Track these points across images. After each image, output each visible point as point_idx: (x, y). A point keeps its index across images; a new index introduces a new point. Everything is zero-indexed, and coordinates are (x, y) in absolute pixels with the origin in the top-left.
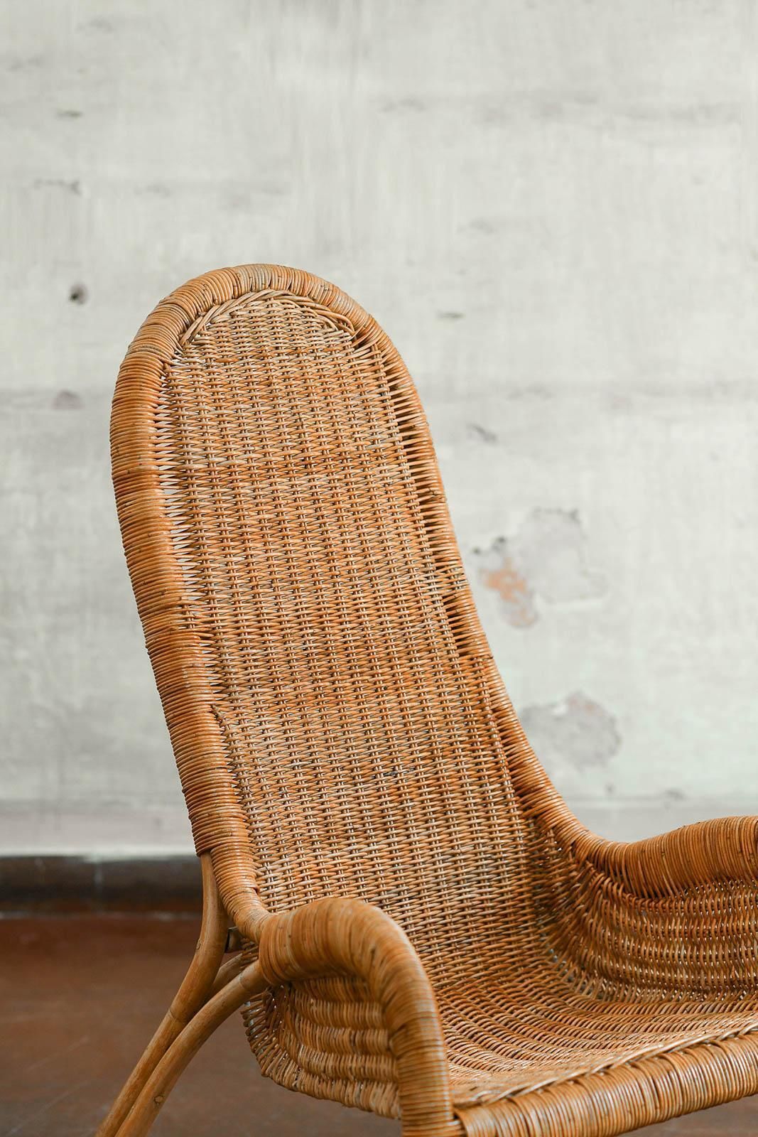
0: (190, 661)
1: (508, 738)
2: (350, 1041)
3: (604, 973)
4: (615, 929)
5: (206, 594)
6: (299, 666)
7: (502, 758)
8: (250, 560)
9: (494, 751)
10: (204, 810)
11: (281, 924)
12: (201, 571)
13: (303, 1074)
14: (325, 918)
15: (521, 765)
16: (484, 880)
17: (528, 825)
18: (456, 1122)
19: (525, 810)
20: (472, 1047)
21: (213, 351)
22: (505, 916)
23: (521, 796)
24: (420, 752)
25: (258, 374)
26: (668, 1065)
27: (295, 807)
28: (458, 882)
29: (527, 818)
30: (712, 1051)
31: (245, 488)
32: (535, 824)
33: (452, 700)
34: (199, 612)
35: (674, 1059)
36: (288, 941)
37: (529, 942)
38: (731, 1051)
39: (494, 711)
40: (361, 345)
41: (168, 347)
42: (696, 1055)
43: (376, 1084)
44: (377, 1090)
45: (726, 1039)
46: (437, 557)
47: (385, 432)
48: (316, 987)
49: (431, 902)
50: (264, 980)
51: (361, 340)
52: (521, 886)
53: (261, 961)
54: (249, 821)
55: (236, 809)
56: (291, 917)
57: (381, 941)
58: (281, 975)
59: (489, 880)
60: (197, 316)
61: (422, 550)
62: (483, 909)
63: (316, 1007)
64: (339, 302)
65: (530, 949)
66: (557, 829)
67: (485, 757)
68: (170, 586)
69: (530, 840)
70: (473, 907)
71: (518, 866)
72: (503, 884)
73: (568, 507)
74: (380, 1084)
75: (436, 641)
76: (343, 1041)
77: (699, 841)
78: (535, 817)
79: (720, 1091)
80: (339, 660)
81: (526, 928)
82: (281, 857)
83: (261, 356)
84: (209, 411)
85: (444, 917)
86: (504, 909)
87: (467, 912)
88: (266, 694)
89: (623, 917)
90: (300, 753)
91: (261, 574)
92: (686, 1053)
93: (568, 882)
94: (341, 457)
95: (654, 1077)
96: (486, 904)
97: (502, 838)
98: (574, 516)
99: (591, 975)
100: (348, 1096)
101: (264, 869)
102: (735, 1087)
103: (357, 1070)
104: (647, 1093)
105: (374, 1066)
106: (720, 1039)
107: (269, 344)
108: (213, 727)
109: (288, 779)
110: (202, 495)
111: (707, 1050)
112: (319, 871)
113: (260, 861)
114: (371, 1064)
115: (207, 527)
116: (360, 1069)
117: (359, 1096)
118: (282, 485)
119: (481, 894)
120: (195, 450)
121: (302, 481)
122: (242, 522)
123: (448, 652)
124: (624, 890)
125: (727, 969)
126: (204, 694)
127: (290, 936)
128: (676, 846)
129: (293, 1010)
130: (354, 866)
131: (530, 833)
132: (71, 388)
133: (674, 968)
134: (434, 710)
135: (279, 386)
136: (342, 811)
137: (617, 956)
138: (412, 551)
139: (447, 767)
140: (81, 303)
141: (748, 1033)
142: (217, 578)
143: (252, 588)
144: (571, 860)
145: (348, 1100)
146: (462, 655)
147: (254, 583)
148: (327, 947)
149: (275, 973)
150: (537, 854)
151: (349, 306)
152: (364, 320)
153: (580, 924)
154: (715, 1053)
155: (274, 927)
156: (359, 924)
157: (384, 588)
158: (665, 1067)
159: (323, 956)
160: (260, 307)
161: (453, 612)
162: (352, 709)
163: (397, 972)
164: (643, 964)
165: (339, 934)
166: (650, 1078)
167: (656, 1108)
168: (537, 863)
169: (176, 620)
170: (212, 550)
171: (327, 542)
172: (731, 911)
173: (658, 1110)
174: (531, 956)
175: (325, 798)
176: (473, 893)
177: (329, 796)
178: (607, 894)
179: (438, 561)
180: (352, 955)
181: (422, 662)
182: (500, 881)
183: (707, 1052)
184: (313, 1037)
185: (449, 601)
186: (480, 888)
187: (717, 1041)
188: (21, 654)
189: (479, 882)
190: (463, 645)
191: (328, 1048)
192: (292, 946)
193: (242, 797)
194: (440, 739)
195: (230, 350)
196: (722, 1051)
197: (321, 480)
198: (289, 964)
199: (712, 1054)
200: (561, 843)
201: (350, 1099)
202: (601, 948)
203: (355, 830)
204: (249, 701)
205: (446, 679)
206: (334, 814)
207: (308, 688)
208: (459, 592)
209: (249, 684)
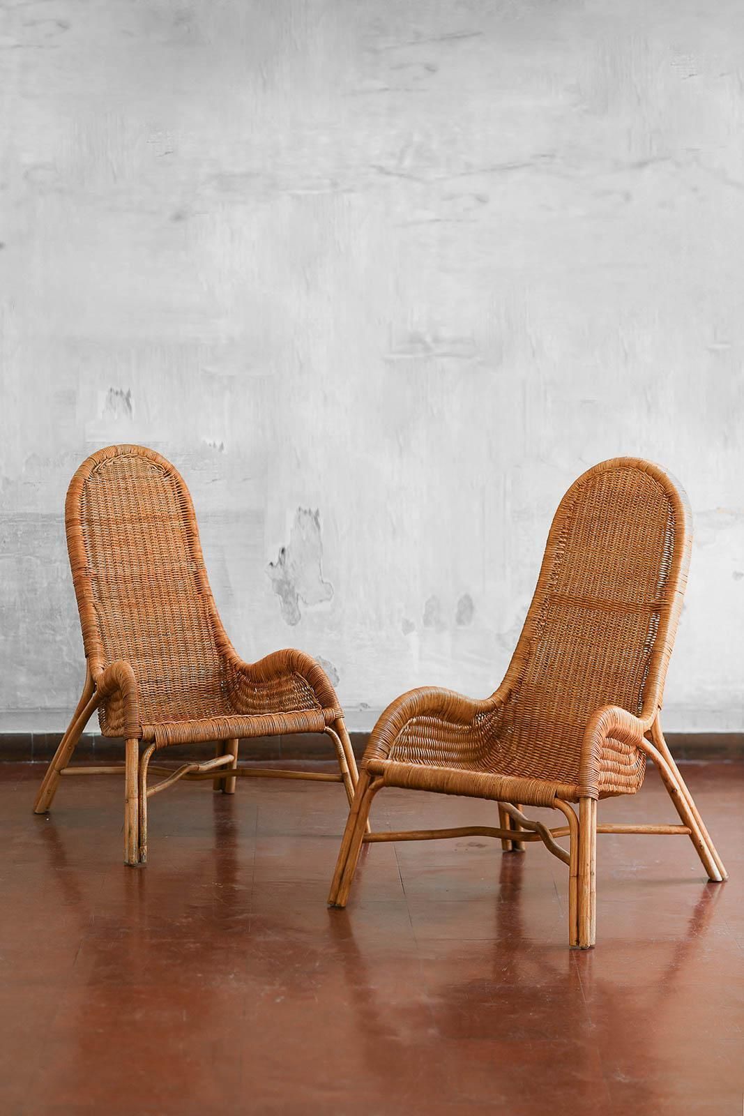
0: (87, 588)
1: (215, 625)
4: (247, 696)
5: (96, 565)
6: (131, 593)
7: (212, 633)
8: (114, 553)
9: (209, 630)
10: (89, 640)
11: (103, 675)
12: (94, 556)
15: (218, 636)
16: (201, 678)
17: (220, 659)
18: (140, 728)
19: (219, 653)
21: (105, 476)
22: (209, 691)
23: (218, 647)
24: (178, 628)
25: (122, 485)
27: (124, 643)
29: (220, 656)
31: (114, 527)
32: (222, 658)
33: (193, 610)
34: (92, 571)
39: (210, 615)
40: (168, 476)
41: (88, 474)
46: (193, 557)
47: (174, 508)
50: (99, 696)
51: (168, 473)
52: (215, 681)
54: (104, 646)
55: (99, 641)
57: (125, 672)
59: (203, 678)
60: (100, 463)
61: (186, 553)
63: (113, 704)
64: (159, 459)
66: (230, 659)
67: (205, 632)
68: (83, 561)
69: (220, 664)
70: (196, 687)
71: (215, 673)
72: (208, 679)
75: (189, 588)
77: (271, 660)
78: (223, 655)
79: (246, 732)
80: (147, 592)
81: (217, 697)
83: (124, 478)
84: (101, 498)
86: (208, 689)
87: (193, 688)
88: (116, 602)
89: (249, 691)
90: (128, 623)
91: (118, 559)
94: (155, 517)
96: (200, 687)
97: (210, 662)
104: (215, 729)
107: (128, 474)
108: (94, 611)
110: (97, 529)
113: (107, 659)
115: (98, 540)
119: (199, 683)
120: (95, 512)
121: (137, 525)
122: (112, 539)
123: (193, 592)
124: (250, 681)
126: (92, 600)
127: (104, 678)
128: (265, 663)
129: (110, 709)
131: (220, 662)
134: (185, 612)
135: (131, 490)
138: (182, 553)
139: (189, 634)
142: (100, 559)
143: (114, 563)
144: (234, 671)
146: (199, 593)
147: (115, 561)
148: (112, 679)
150: (222, 670)
151: (163, 461)
152: (169, 466)
153: (237, 695)
155: (101, 676)
156: (120, 668)
157: (168, 567)
159: (111, 682)
160: (125, 460)
161: (197, 578)
162: (151, 610)
163: (126, 679)
165: (114, 674)
168: (222, 672)
169: (82, 573)
170: (99, 548)
171: (146, 548)
175: (137, 641)
177: (139, 641)
178: (245, 683)
180: (117, 678)
181: (182, 595)
185: (196, 573)
186: (199, 680)
189: (199, 678)
190: (200, 591)
191: (117, 718)
192: (105, 681)
193: (103, 637)
194: (187, 624)
195: (112, 476)
197: (145, 525)
200: (231, 664)
204: (109, 604)
205: (191, 602)
206: (141, 647)
207: (134, 601)
208: (201, 570)
209: (110, 598)
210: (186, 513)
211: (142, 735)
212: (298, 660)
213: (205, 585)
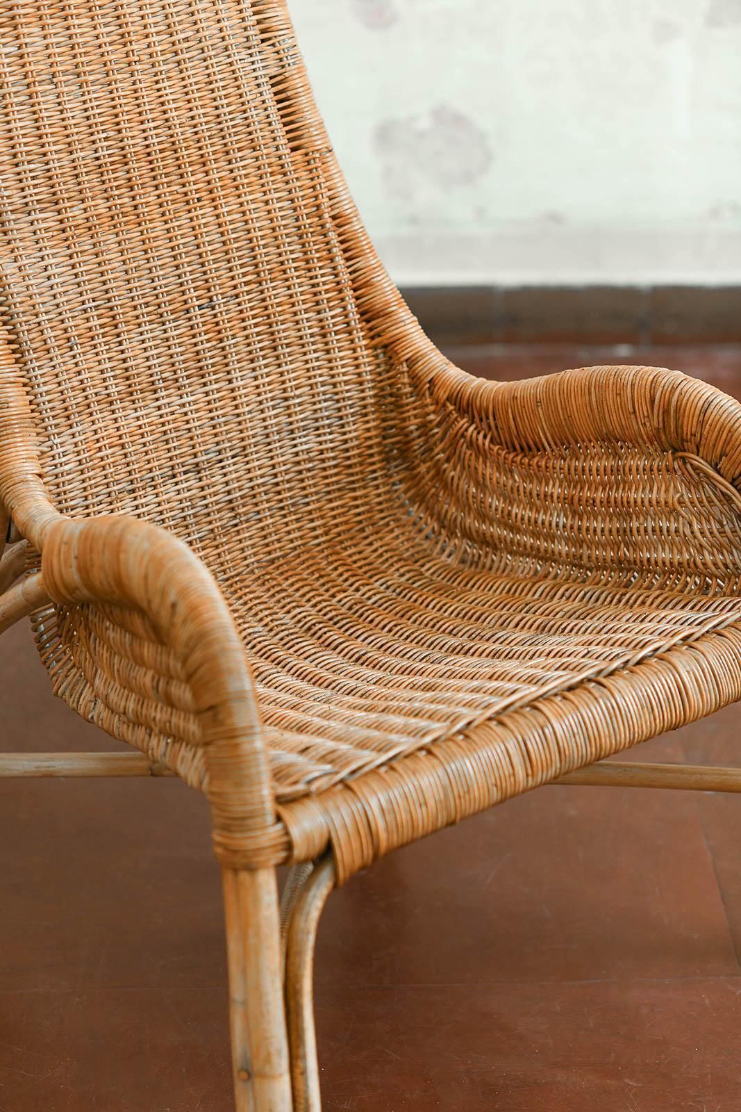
1: (351, 250)
2: (153, 688)
3: (467, 534)
4: (481, 486)
6: (90, 181)
7: (345, 277)
8: (24, 50)
9: (334, 268)
11: (65, 539)
13: (100, 706)
14: (117, 546)
15: (366, 284)
16: (323, 427)
17: (376, 357)
18: (279, 826)
19: (372, 338)
20: (309, 645)
22: (350, 466)
23: (368, 321)
24: (243, 277)
26: (541, 719)
27: (88, 361)
28: (292, 432)
29: (375, 348)
30: (597, 695)
32: (384, 353)
33: (281, 207)
35: (550, 709)
36: (74, 562)
37: (379, 495)
38: (620, 691)
39: (334, 218)
42: (576, 702)
43: (184, 745)
44: (185, 752)
45: (611, 674)
46: (262, 26)
48: (111, 613)
49: (259, 459)
52: (368, 430)
53: (44, 577)
54: (30, 385)
55: (13, 373)
56: (77, 532)
58: (69, 597)
59: (329, 426)
61: (243, 19)
62: (323, 461)
63: (113, 635)
65: (380, 503)
66: (411, 362)
67: (325, 279)
69: (380, 374)
71: (365, 407)
72: (347, 429)
74: (189, 747)
75: (262, 136)
76: (144, 685)
77: (583, 395)
78: (385, 346)
80: (139, 169)
81: (375, 479)
82: (71, 426)
85: (275, 476)
86: (348, 458)
87: (303, 466)
88: (48, 220)
89: (490, 472)
90: (93, 289)
91: (38, 66)
92: (565, 698)
93: (424, 427)
95: (526, 738)
96: (326, 455)
97: (345, 372)
99: (452, 534)
100: (153, 749)
101: (50, 443)
102: (624, 736)
103: (163, 725)
104: (517, 760)
105: (182, 724)
106: (605, 673)
109: (77, 325)
111: (590, 692)
112: (120, 437)
113: (45, 433)
114: (178, 720)
116: (165, 724)
117: (165, 754)
119: (320, 443)
123: (277, 148)
124: (492, 441)
125: (615, 546)
127: (76, 558)
128: (555, 396)
129: (88, 627)
130: (163, 424)
131: (378, 365)
133: (551, 538)
134: (260, 223)
136: (148, 359)
137: (483, 517)
138: (231, 22)
139: (276, 292)
141: (639, 663)
143: (28, 86)
144: (429, 401)
145: (153, 754)
146: (294, 149)
147: (30, 80)
148: (119, 582)
149: (61, 594)
150: (388, 390)
153: (439, 474)
154: (601, 697)
155: (58, 539)
158: (539, 723)
159: (115, 588)
161: (283, 96)
162: (157, 229)
164: (513, 529)
165: (134, 570)
166: (520, 739)
167: (527, 775)
168: (387, 402)
171: (123, 20)
172: (620, 478)
173: (530, 778)
174: (382, 511)
175: (125, 345)
176: (309, 442)
178: (471, 444)
179: (263, 31)
181: (245, 163)
182: (342, 426)
183: (589, 695)
184: (111, 666)
185: (278, 82)
186: (319, 436)
187: (600, 679)
189: (317, 429)
190: (296, 136)
191: (128, 686)
192: (79, 569)
193: (20, 355)
194: (267, 256)
196: (609, 694)
198: (77, 588)
199: (596, 699)
200: (415, 380)
201: (155, 755)
202: (465, 506)
203: (165, 380)
205: (275, 182)
206: (137, 364)
207: (101, 207)
208: (290, 70)
209: (27, 209)
211: (289, 846)
212: (702, 423)
213: (309, 118)
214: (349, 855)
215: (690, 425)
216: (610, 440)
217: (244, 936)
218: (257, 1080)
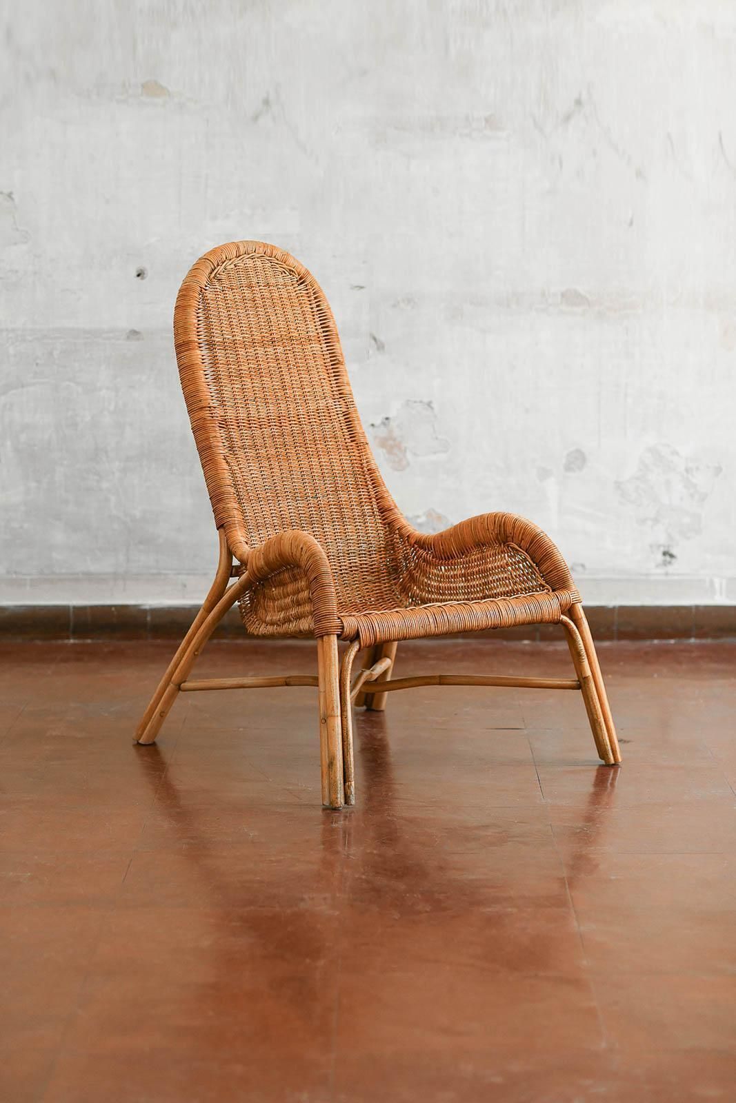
0: (214, 434)
1: (376, 483)
2: (291, 602)
4: (428, 577)
5: (222, 403)
6: (268, 441)
7: (372, 493)
8: (244, 387)
9: (368, 489)
10: (221, 506)
11: (259, 550)
12: (220, 392)
15: (382, 498)
16: (362, 554)
17: (385, 528)
18: (339, 620)
19: (383, 520)
21: (226, 283)
22: (373, 573)
23: (382, 513)
24: (330, 488)
25: (248, 294)
27: (266, 508)
28: (349, 554)
29: (385, 524)
31: (242, 352)
32: (389, 527)
33: (346, 463)
34: (219, 412)
36: (262, 556)
37: (385, 587)
38: (474, 608)
39: (368, 470)
40: (301, 284)
41: (204, 281)
42: (456, 608)
43: (304, 618)
46: (340, 392)
47: (313, 328)
50: (251, 580)
51: (302, 281)
52: (381, 558)
53: (249, 571)
54: (243, 512)
55: (236, 506)
57: (305, 544)
58: (259, 575)
59: (365, 554)
60: (218, 265)
61: (332, 388)
62: (361, 568)
63: (275, 592)
64: (291, 261)
65: (386, 591)
66: (400, 529)
67: (364, 493)
68: (204, 397)
69: (387, 536)
70: (356, 567)
71: (380, 548)
72: (372, 556)
73: (426, 400)
75: (339, 434)
76: (288, 603)
77: (468, 525)
78: (389, 524)
80: (288, 439)
81: (384, 580)
82: (258, 531)
83: (250, 286)
84: (224, 314)
85: (341, 570)
86: (372, 569)
87: (353, 569)
88: (252, 453)
89: (432, 570)
90: (269, 482)
91: (250, 395)
94: (291, 339)
95: (435, 613)
96: (363, 566)
97: (372, 533)
98: (429, 404)
100: (290, 628)
103: (295, 615)
104: (431, 620)
107: (254, 280)
108: (226, 466)
109: (262, 494)
110: (220, 354)
113: (249, 531)
114: (301, 610)
115: (222, 368)
117: (296, 627)
118: (261, 351)
119: (361, 561)
120: (216, 332)
121: (270, 349)
122: (240, 368)
123: (345, 439)
124: (433, 558)
126: (221, 450)
128: (458, 531)
129: (264, 597)
131: (386, 532)
132: (136, 329)
134: (337, 468)
135: (259, 301)
136: (290, 513)
137: (429, 591)
138: (327, 388)
139: (344, 496)
140: (143, 279)
142: (227, 395)
143: (245, 401)
144: (407, 544)
146: (352, 441)
147: (246, 398)
148: (280, 555)
149: (256, 575)
150: (390, 543)
151: (296, 264)
152: (303, 272)
154: (466, 607)
155: (254, 553)
156: (295, 538)
157: (313, 406)
158: (440, 610)
159: (279, 559)
160: (250, 263)
161: (348, 420)
162: (295, 464)
163: (313, 555)
164: (442, 594)
165: (286, 548)
166: (433, 614)
167: (436, 630)
168: (390, 546)
169: (206, 414)
170: (225, 381)
171: (283, 380)
174: (386, 594)
175: (281, 506)
176: (356, 560)
177: (284, 505)
178: (425, 560)
179: (340, 394)
180: (292, 553)
181: (331, 443)
182: (370, 555)
183: (462, 607)
184: (274, 607)
185: (346, 414)
186: (360, 558)
188: (105, 485)
189: (360, 555)
190: (353, 437)
191: (281, 609)
192: (264, 559)
193: (240, 500)
194: (340, 482)
195: (235, 283)
196: (470, 607)
197: (280, 349)
198: (262, 568)
200: (401, 536)
201: (291, 630)
202: (421, 588)
204: (243, 456)
205: (344, 452)
206: (285, 514)
207: (273, 451)
208: (351, 410)
209: (243, 447)
210: (328, 335)
211: (343, 628)
212: (514, 528)
213: (358, 429)
214: (366, 637)
215: (509, 530)
216: (480, 545)
217: (324, 664)
218: (328, 721)
